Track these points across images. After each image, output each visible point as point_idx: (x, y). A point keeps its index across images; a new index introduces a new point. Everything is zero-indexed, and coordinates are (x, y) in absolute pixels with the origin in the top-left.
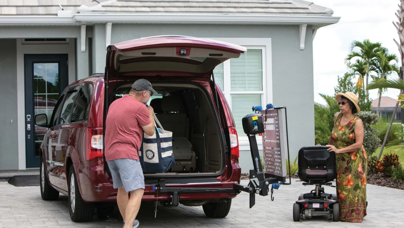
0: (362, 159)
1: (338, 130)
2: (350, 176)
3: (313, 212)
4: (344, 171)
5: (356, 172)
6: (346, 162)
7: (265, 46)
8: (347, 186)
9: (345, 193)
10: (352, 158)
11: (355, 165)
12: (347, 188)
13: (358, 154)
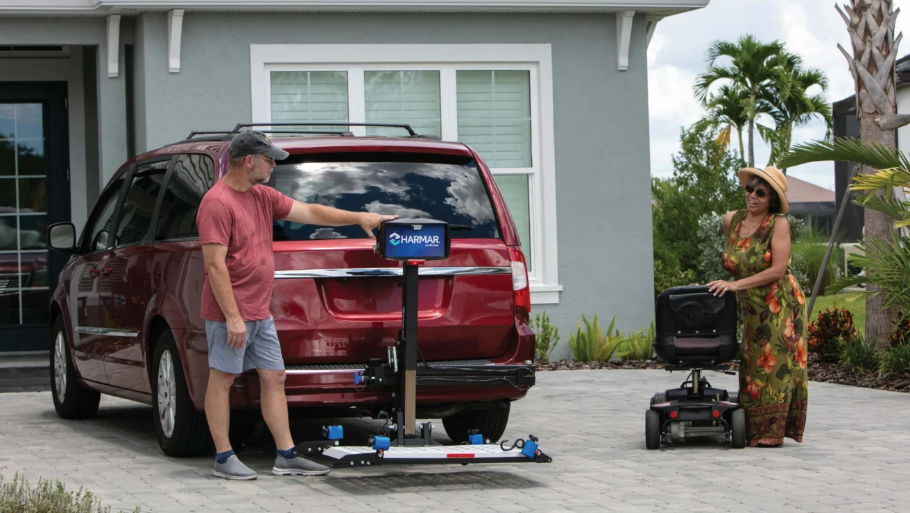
0: (792, 310)
1: (737, 248)
2: (768, 347)
3: (689, 428)
4: (756, 336)
5: (782, 340)
6: (758, 317)
7: (537, 63)
8: (762, 369)
9: (758, 382)
10: (772, 308)
11: (777, 325)
12: (763, 373)
13: (783, 301)
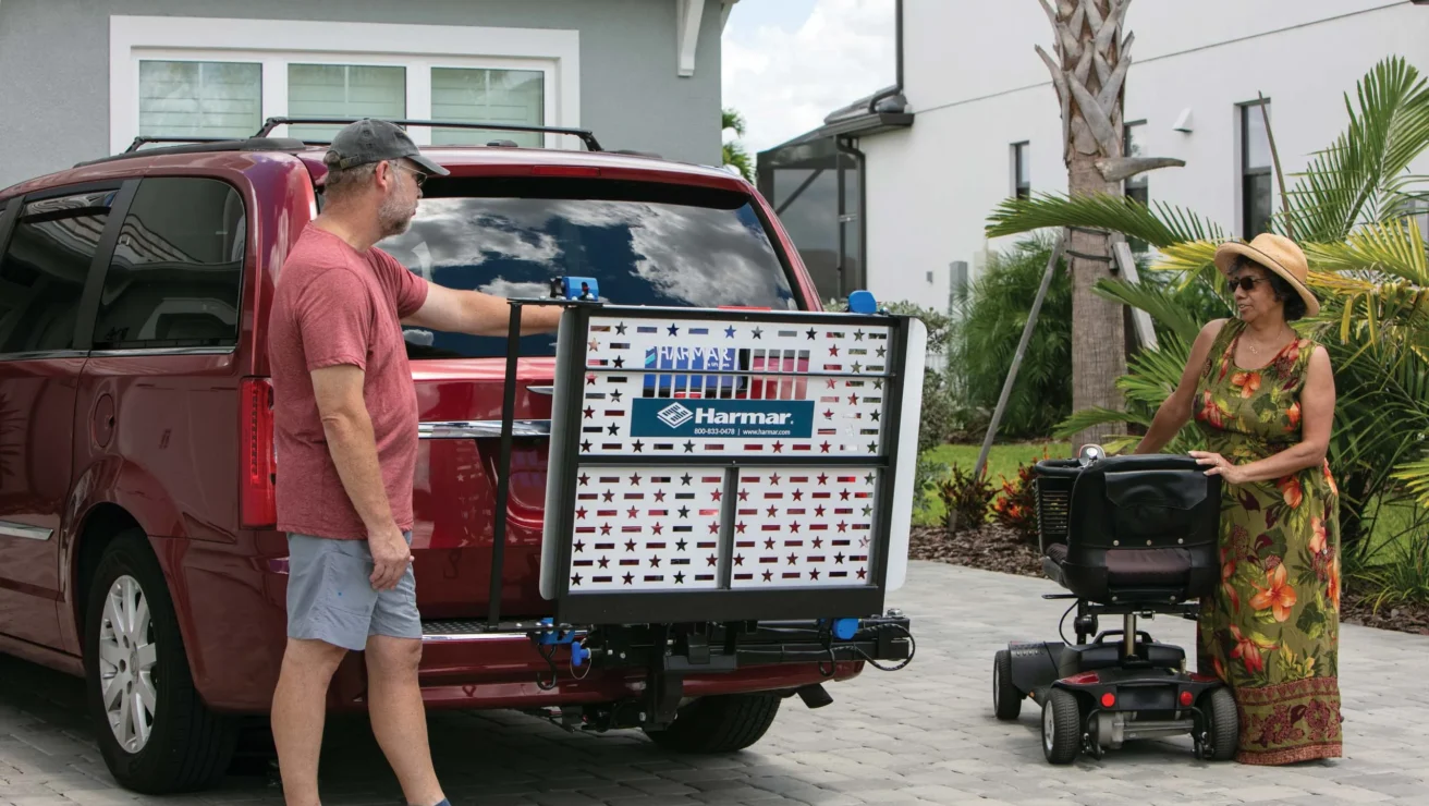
0: (1322, 501)
2: (1280, 572)
3: (1132, 724)
4: (1256, 552)
5: (1305, 557)
6: (1263, 513)
8: (1269, 613)
9: (1260, 639)
10: (1287, 498)
11: (1297, 529)
12: (1271, 621)
13: (1307, 483)
